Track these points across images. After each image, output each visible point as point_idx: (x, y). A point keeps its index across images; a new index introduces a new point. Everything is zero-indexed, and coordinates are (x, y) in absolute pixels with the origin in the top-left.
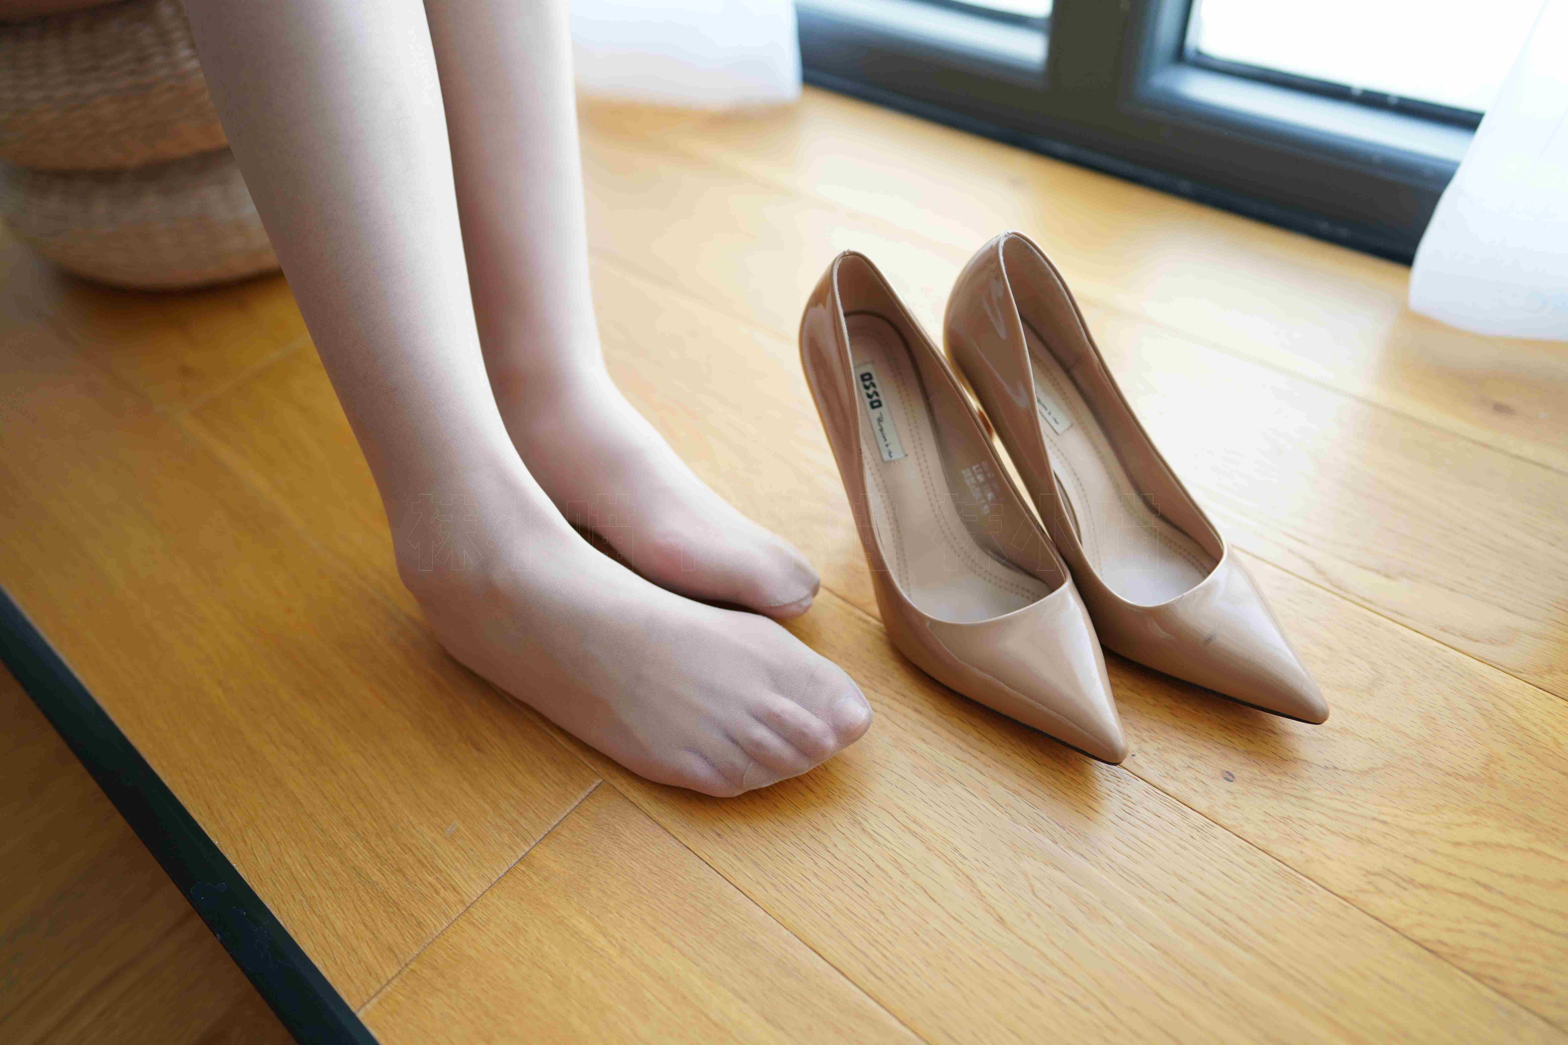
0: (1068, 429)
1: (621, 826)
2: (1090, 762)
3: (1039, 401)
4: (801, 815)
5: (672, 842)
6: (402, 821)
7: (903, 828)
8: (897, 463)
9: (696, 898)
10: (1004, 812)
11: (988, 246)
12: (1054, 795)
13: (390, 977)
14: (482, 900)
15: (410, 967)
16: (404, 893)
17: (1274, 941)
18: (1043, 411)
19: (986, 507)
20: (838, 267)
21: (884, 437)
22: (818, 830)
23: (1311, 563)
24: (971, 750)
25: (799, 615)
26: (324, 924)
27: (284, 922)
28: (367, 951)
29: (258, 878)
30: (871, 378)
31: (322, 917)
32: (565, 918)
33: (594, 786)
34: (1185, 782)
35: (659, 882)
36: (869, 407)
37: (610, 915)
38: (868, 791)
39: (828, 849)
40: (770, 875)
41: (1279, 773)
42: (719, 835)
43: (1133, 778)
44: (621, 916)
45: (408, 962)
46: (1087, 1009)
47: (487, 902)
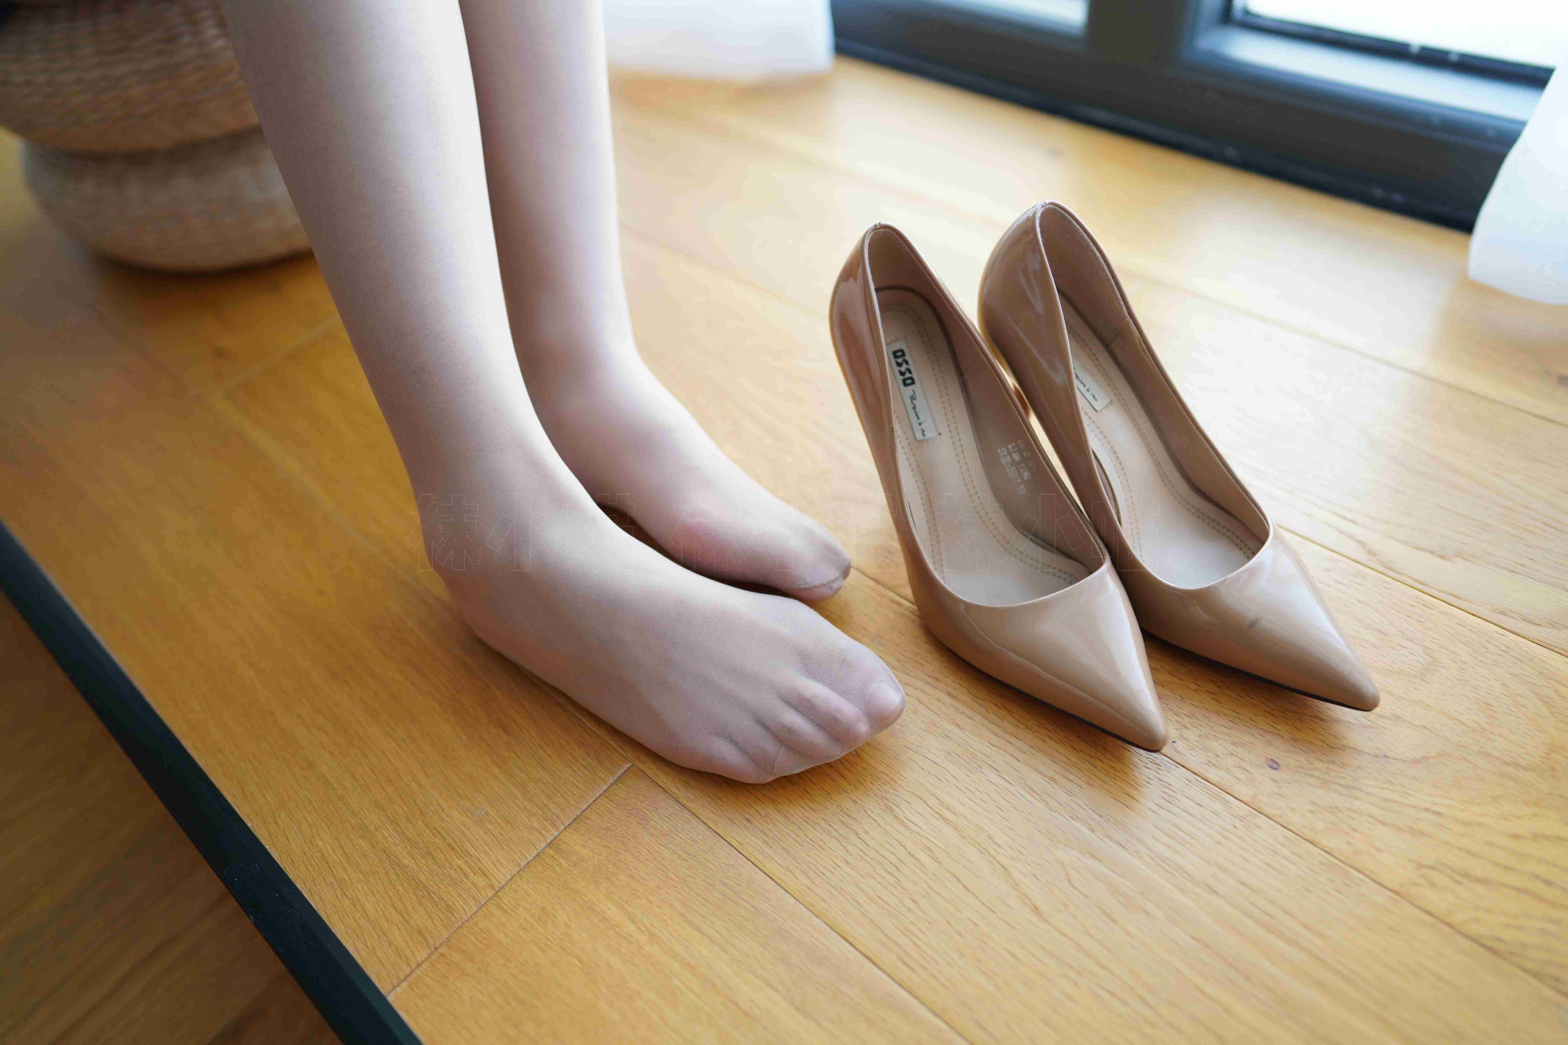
0: (1107, 406)
1: (650, 811)
2: (1129, 749)
3: (1077, 377)
4: (832, 802)
5: (702, 828)
6: (432, 804)
7: (935, 815)
8: (930, 442)
9: (725, 884)
10: (1040, 800)
11: (1025, 217)
12: (1091, 781)
13: (420, 960)
14: (511, 885)
15: (441, 950)
16: (433, 876)
17: (1320, 935)
18: (1081, 387)
19: (1022, 487)
20: (868, 241)
21: (917, 416)
22: (850, 816)
23: (1362, 543)
24: (1007, 736)
25: (831, 597)
26: (355, 906)
27: (315, 904)
28: (397, 934)
29: (290, 860)
30: (903, 354)
31: (353, 900)
32: (592, 902)
33: (623, 770)
34: (1228, 770)
35: (688, 868)
36: (901, 384)
37: (639, 901)
38: (901, 777)
39: (860, 836)
40: (800, 862)
41: (1328, 762)
42: (748, 820)
43: (1174, 765)
44: (649, 901)
45: (437, 946)
46: (1125, 1003)
47: (516, 887)
